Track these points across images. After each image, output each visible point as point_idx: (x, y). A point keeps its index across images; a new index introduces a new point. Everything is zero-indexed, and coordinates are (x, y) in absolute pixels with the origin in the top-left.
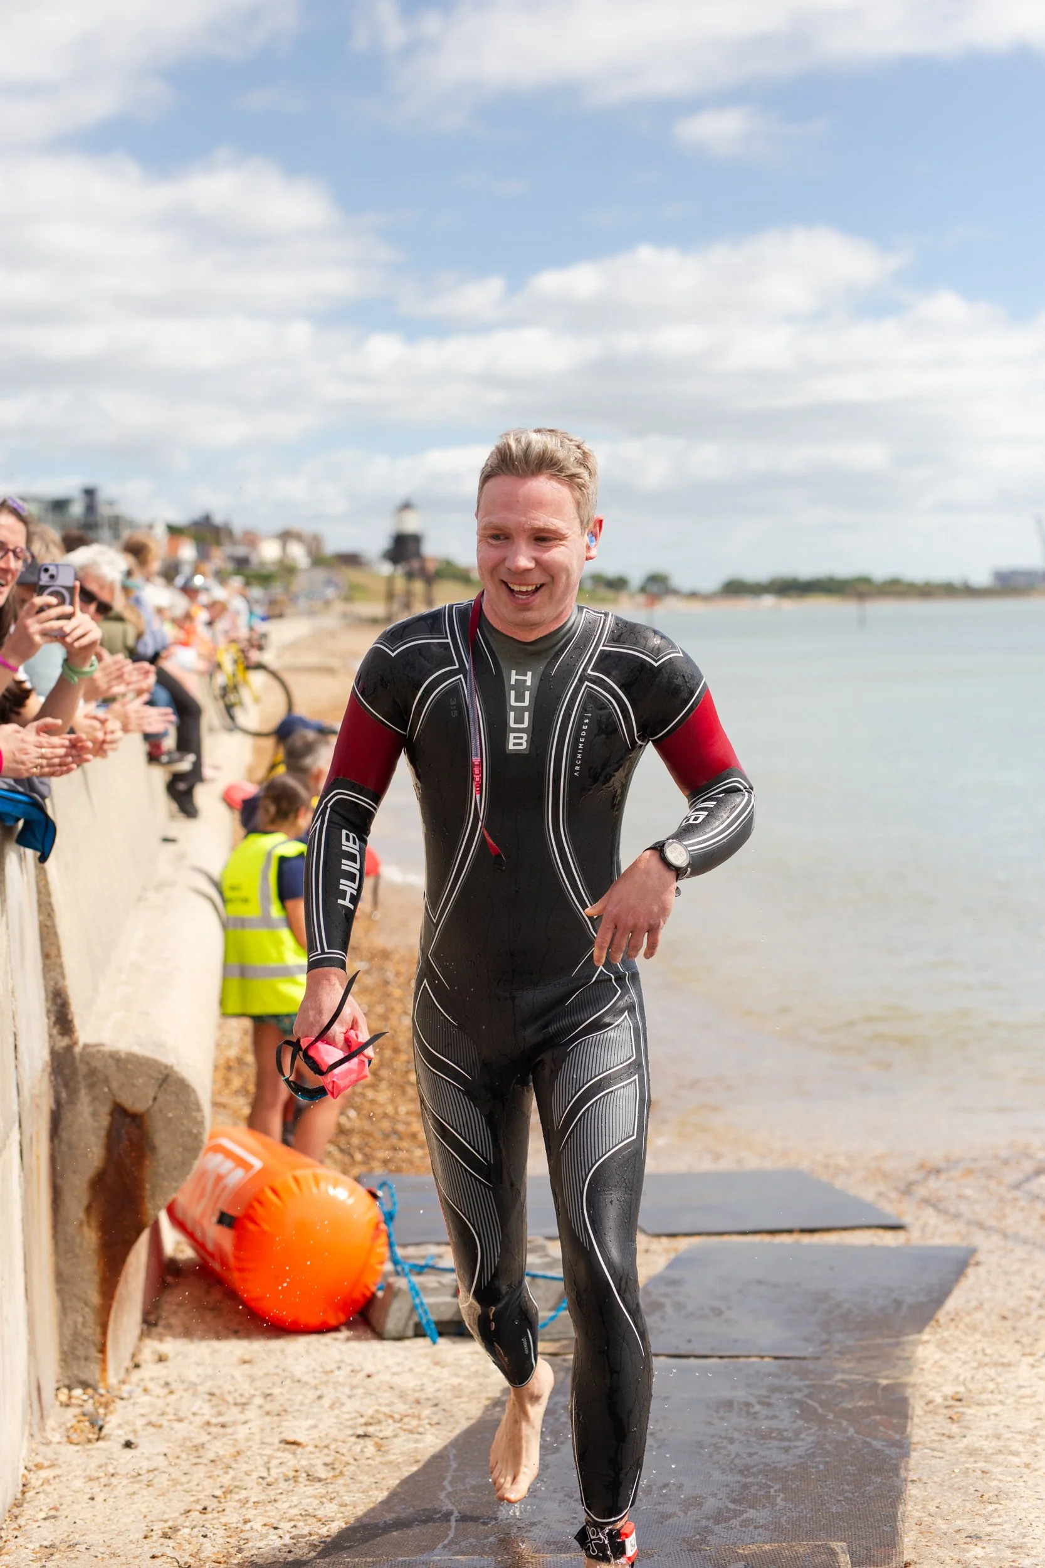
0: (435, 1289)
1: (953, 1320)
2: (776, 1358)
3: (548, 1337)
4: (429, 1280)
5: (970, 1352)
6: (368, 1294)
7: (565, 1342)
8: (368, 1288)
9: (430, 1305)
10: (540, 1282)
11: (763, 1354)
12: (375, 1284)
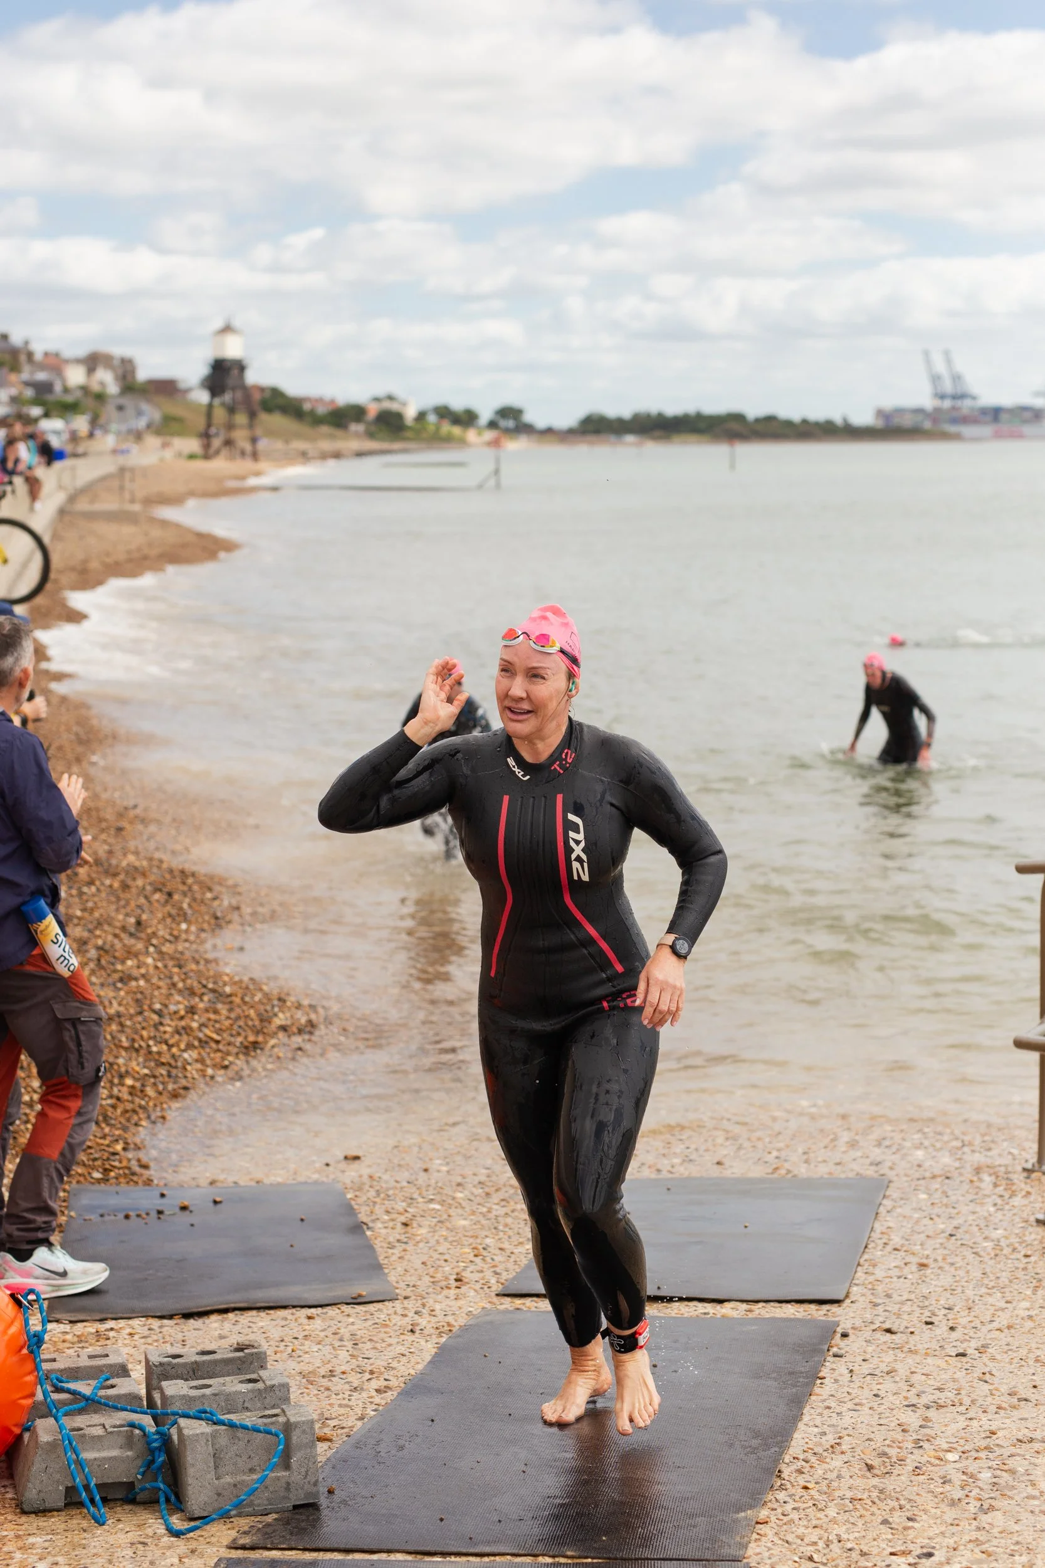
0: (99, 1437)
1: (800, 1472)
2: (553, 1557)
3: (250, 1509)
4: (92, 1423)
5: (821, 1544)
6: (11, 1439)
7: (270, 1518)
8: (11, 1432)
9: (90, 1460)
10: (240, 1434)
11: (536, 1552)
12: (16, 1425)
